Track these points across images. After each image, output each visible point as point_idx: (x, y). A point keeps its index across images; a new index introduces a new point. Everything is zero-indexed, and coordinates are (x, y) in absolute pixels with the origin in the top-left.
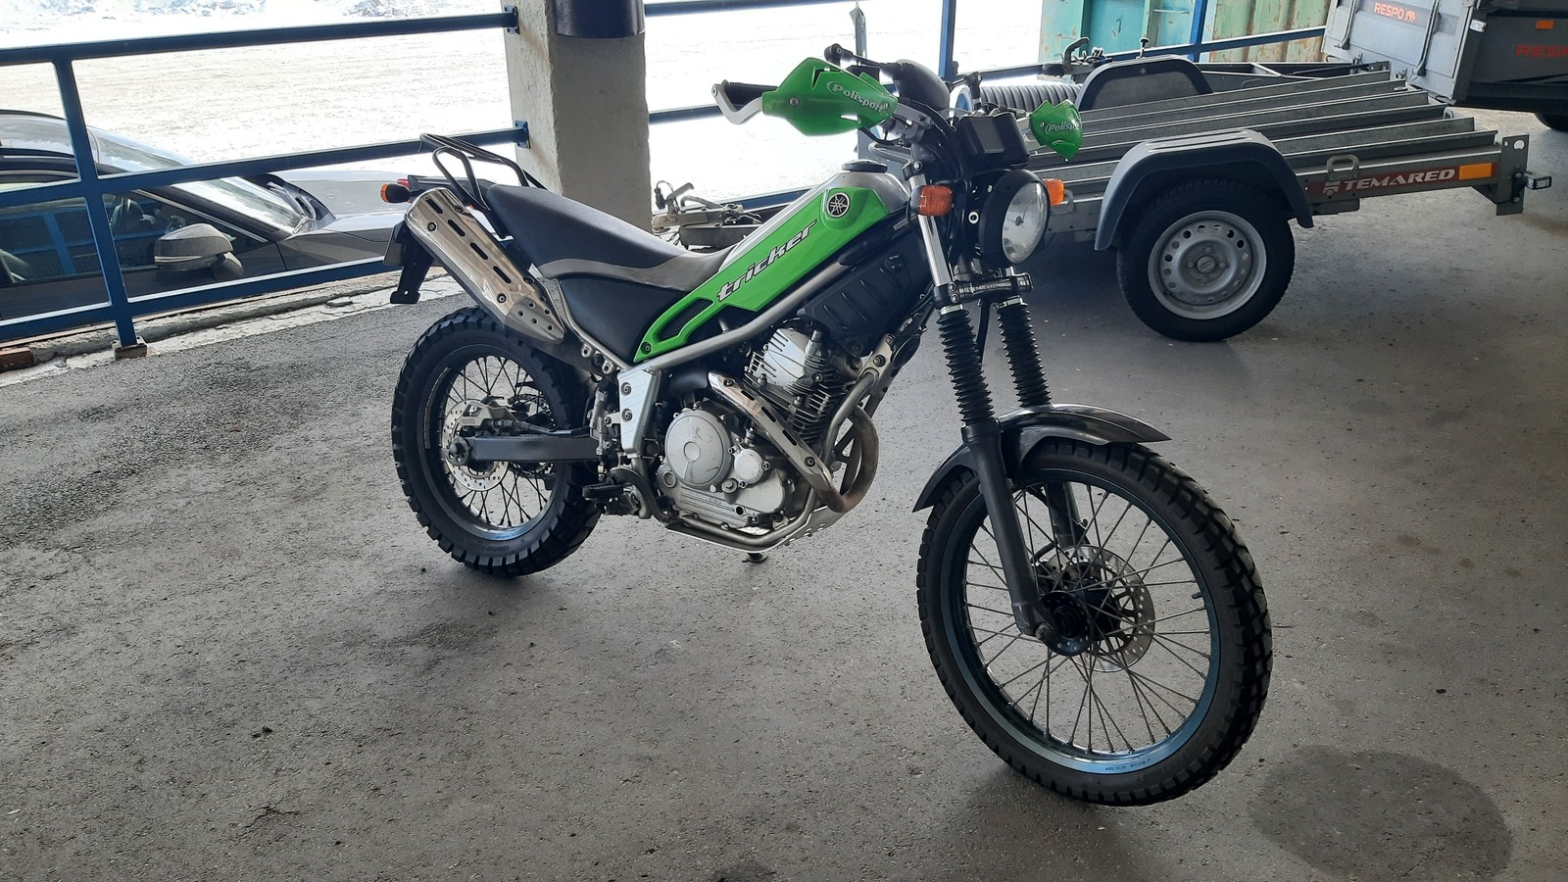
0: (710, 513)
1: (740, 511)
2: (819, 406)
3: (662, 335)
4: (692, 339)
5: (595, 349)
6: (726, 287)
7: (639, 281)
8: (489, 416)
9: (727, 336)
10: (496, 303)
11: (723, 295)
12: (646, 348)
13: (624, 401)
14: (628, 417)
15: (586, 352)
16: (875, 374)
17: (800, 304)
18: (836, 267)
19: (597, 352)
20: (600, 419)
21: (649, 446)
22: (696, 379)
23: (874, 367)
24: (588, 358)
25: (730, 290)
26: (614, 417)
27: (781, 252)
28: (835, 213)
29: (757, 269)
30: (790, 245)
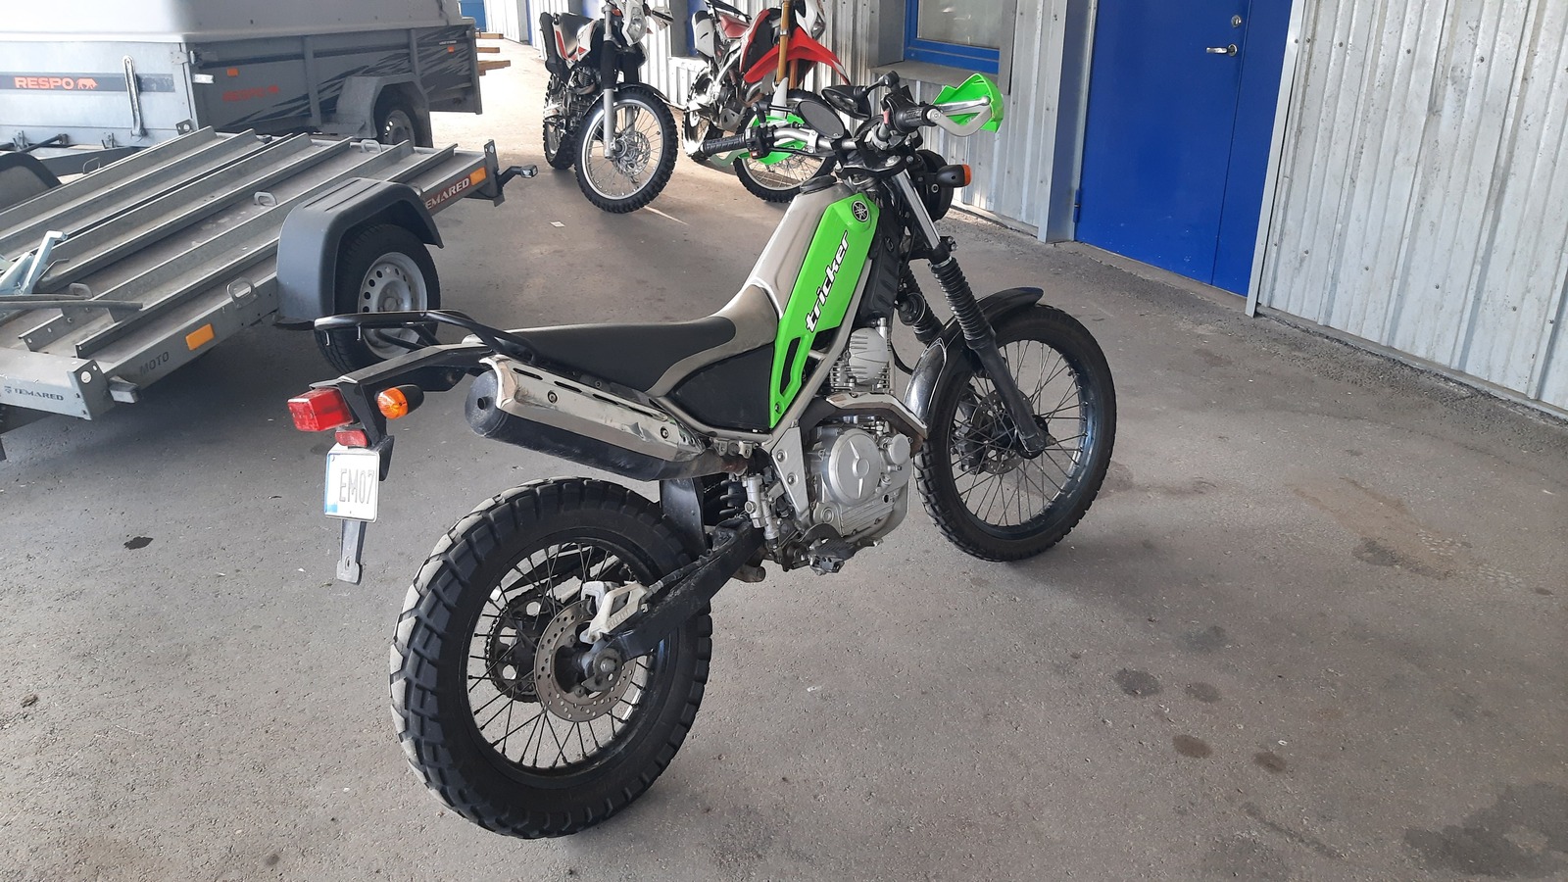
3: (783, 388)
6: (809, 319)
11: (811, 325)
12: (777, 406)
13: (782, 468)
14: (791, 481)
25: (815, 318)
26: (775, 492)
27: (836, 268)
28: (863, 218)
29: (826, 290)
30: (839, 259)
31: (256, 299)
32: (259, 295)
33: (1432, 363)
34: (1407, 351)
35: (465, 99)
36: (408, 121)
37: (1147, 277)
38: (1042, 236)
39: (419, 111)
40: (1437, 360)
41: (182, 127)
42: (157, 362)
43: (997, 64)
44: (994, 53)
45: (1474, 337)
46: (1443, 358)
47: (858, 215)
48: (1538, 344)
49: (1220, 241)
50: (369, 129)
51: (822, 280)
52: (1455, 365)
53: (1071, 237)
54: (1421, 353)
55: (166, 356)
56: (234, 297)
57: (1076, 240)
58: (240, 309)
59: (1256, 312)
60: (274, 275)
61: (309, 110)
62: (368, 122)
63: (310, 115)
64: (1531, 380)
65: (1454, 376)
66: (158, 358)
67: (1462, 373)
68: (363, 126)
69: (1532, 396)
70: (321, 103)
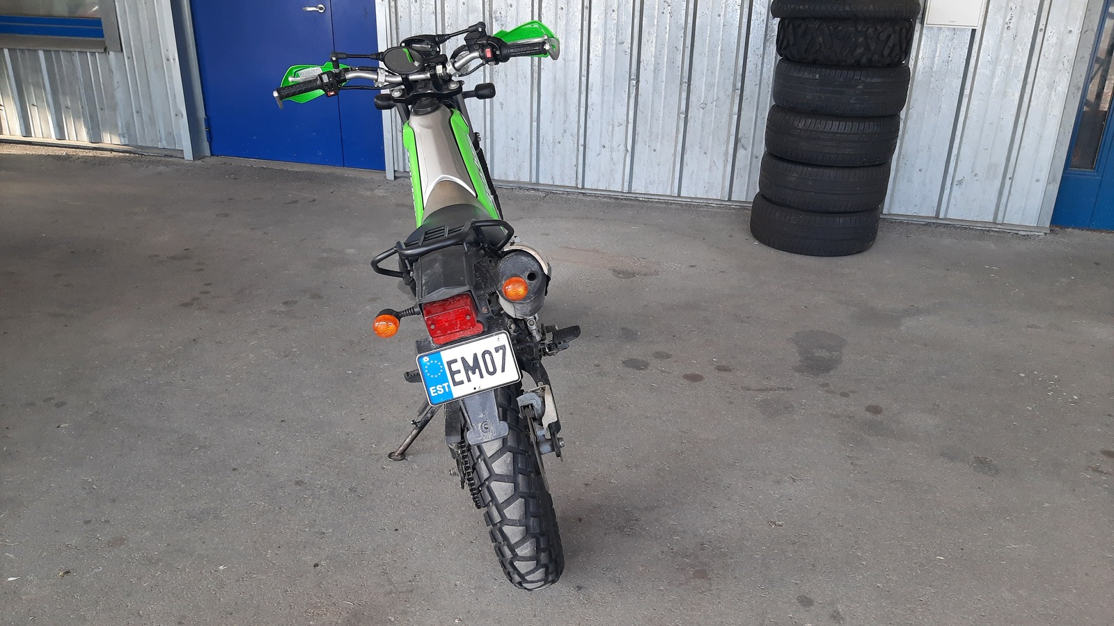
33: (519, 182)
34: (503, 178)
37: (296, 169)
38: (188, 155)
40: (522, 180)
43: (102, 30)
44: (97, 22)
45: (540, 163)
46: (525, 178)
48: (577, 158)
49: (344, 137)
52: (534, 180)
53: (208, 152)
54: (511, 178)
57: (212, 155)
59: (395, 176)
64: (577, 178)
65: (535, 187)
67: (537, 183)
69: (580, 186)
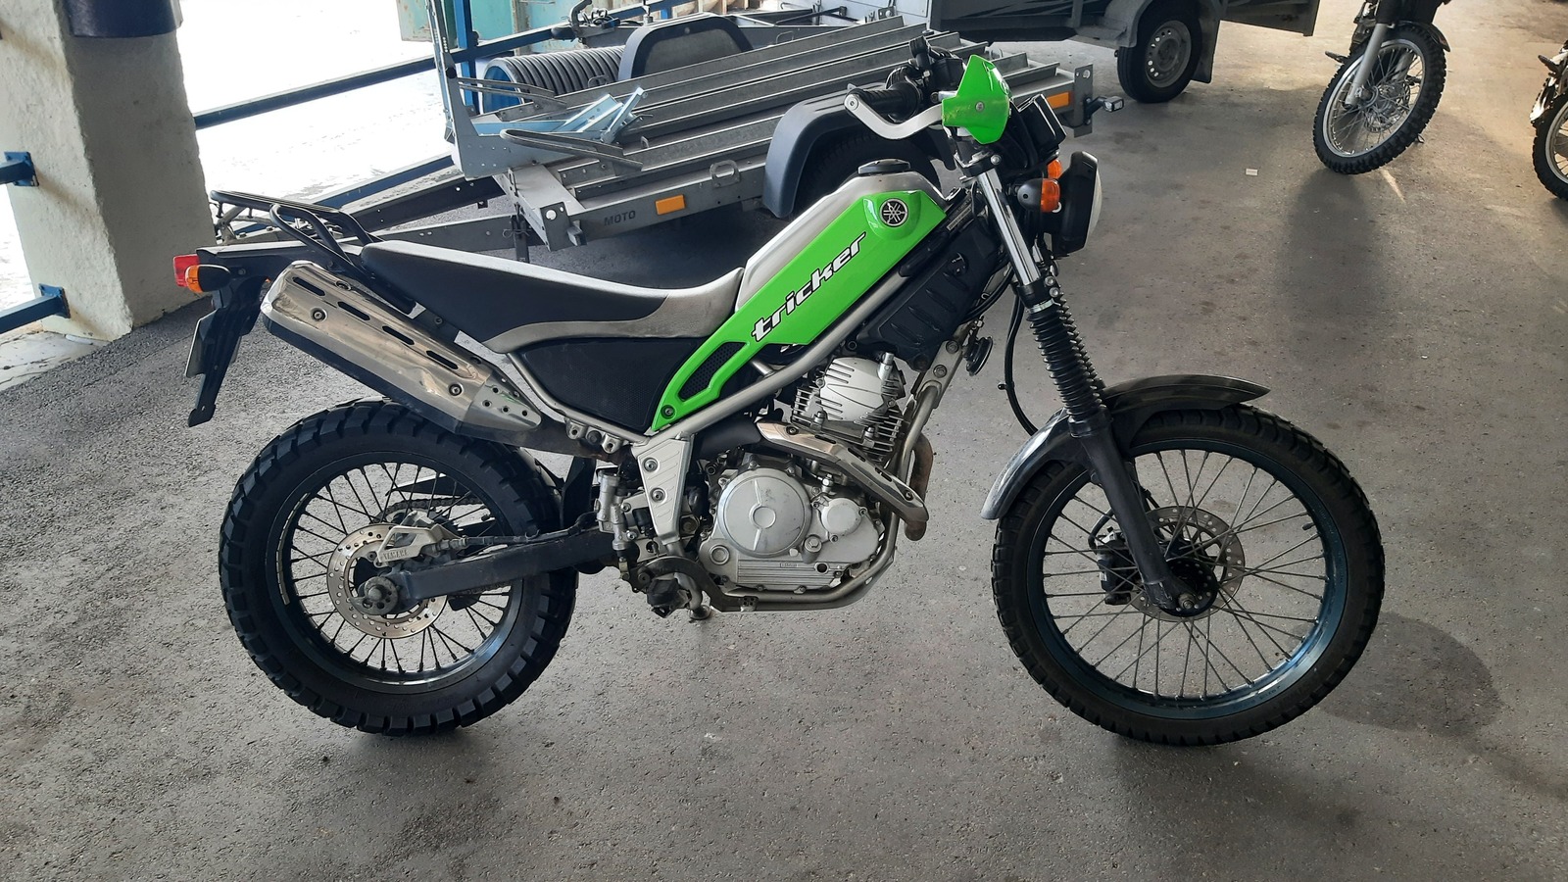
0: (784, 581)
1: (822, 569)
2: (890, 433)
3: (685, 393)
4: (727, 390)
5: (587, 426)
6: (761, 325)
7: (636, 336)
8: (429, 541)
9: (772, 378)
10: (446, 397)
11: (760, 332)
12: (667, 412)
13: (649, 480)
14: (659, 496)
15: (575, 432)
16: (938, 386)
17: (858, 328)
18: (896, 280)
19: (591, 429)
20: (613, 509)
21: (687, 525)
22: (741, 434)
23: (935, 378)
24: (579, 440)
25: (769, 326)
26: (635, 502)
27: (827, 274)
28: (893, 222)
29: (800, 297)
30: (837, 264)
31: (737, 183)
32: (740, 178)
35: (1297, 17)
36: (1186, 34)
39: (1204, 24)
41: (884, 13)
42: (622, 216)
47: (886, 218)
50: (1129, 35)
51: (804, 284)
55: (632, 214)
56: (714, 177)
58: (717, 188)
60: (764, 164)
61: (1070, 10)
62: (1129, 29)
63: (1070, 16)
66: (625, 214)
68: (1123, 34)
70: (1084, 5)
